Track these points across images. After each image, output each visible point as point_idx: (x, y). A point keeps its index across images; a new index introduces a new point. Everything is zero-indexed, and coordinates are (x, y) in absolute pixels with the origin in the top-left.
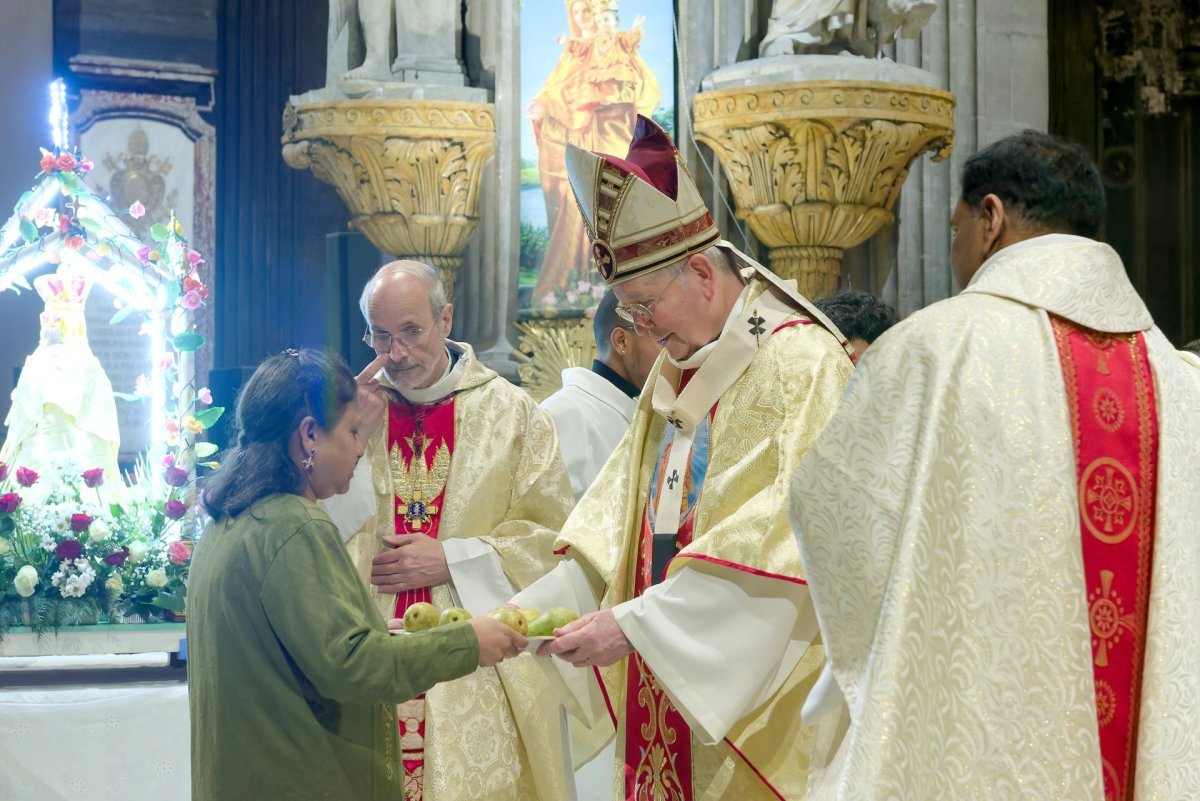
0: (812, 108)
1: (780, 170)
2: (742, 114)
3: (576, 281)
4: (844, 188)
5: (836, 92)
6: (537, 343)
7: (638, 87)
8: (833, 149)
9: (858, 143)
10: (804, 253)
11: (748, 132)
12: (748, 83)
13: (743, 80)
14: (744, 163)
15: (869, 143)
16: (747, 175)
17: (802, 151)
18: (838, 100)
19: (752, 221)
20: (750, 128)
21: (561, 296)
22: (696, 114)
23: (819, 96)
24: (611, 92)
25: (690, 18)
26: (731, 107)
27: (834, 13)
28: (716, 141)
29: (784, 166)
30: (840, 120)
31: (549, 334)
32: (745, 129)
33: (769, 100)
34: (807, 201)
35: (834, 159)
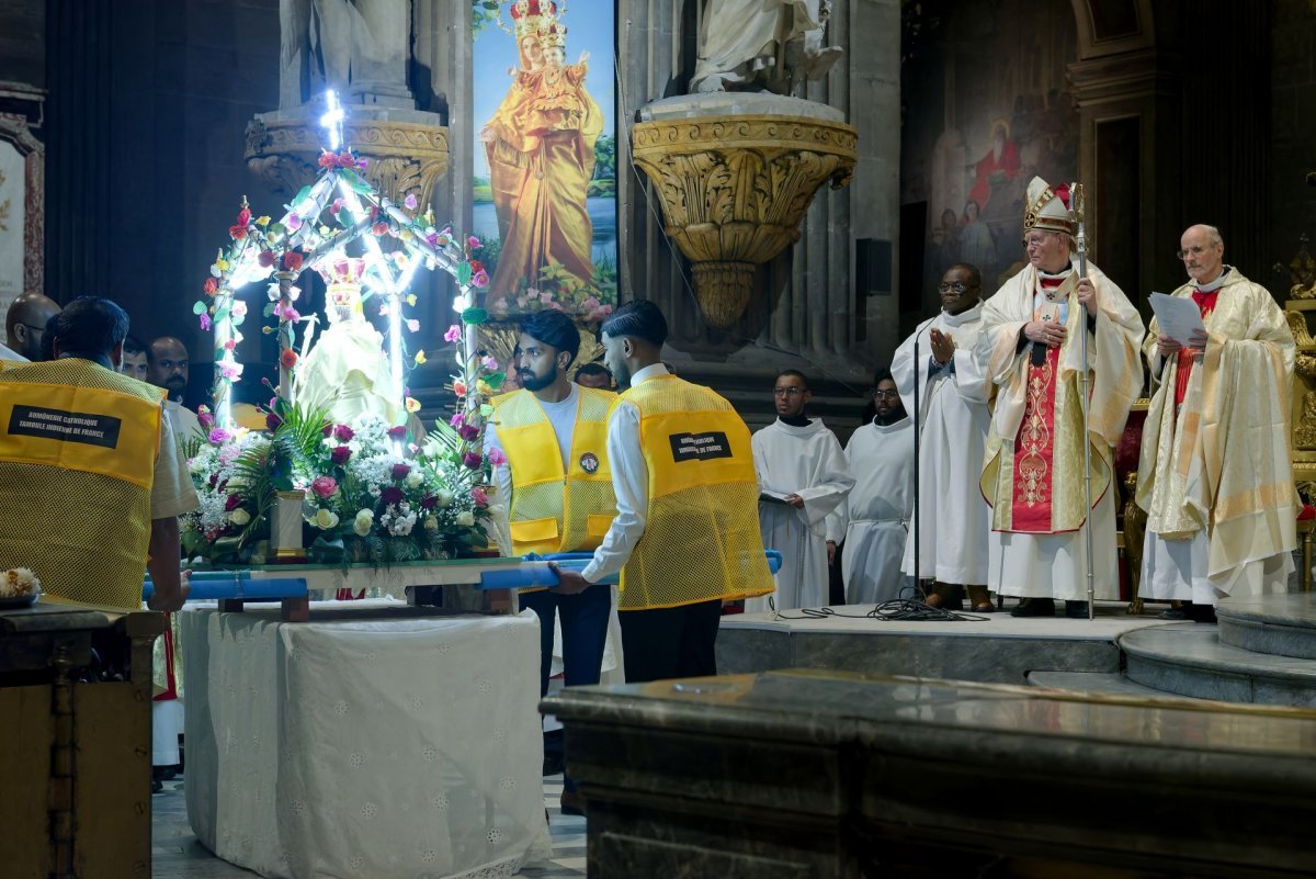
0: (750, 139)
1: (713, 192)
2: (683, 141)
3: (526, 288)
4: (766, 210)
5: (769, 125)
6: (489, 343)
7: (584, 115)
8: (761, 175)
9: (784, 171)
10: (726, 267)
11: (690, 158)
12: (689, 115)
13: (685, 112)
14: (679, 186)
15: (792, 171)
16: (681, 197)
17: (734, 176)
18: (773, 132)
19: (682, 237)
20: (692, 155)
21: (512, 301)
22: (636, 141)
23: (756, 128)
24: (559, 120)
25: (629, 55)
26: (673, 136)
27: (758, 56)
28: (653, 165)
29: (717, 189)
30: (771, 150)
31: (499, 335)
32: (686, 156)
33: (710, 130)
34: (734, 221)
35: (761, 184)
